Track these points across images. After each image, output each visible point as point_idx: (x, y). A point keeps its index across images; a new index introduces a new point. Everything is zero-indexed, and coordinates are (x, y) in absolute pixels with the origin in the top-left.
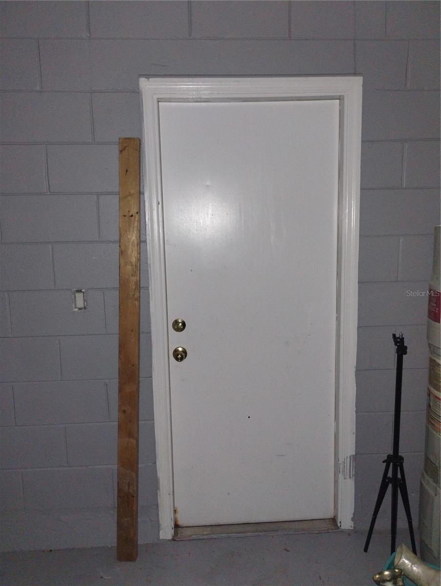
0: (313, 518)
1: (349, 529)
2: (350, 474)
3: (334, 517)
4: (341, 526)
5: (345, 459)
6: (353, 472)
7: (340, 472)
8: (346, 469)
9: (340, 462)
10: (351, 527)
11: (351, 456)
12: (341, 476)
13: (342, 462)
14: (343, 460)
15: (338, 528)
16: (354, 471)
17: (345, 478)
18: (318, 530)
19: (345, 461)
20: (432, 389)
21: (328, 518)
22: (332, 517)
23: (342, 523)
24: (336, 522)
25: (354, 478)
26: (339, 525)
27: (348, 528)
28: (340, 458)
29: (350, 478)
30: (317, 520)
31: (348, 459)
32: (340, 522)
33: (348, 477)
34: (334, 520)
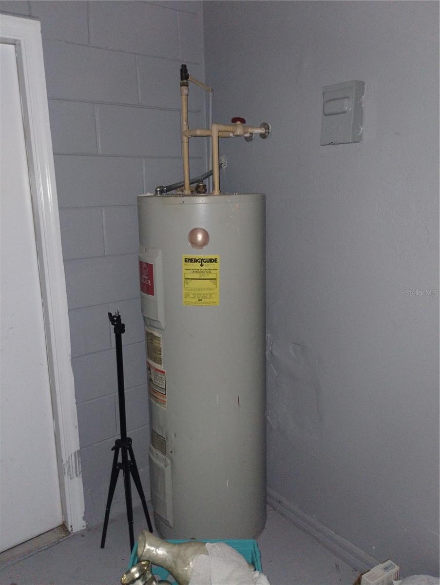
0: (40, 534)
1: (82, 530)
2: (76, 471)
3: (64, 522)
4: (72, 530)
5: (69, 458)
6: (79, 469)
7: (65, 473)
8: (71, 468)
9: (64, 462)
10: (83, 526)
11: (75, 453)
12: (66, 478)
13: (67, 462)
14: (68, 460)
15: (70, 533)
16: (80, 467)
17: (71, 478)
18: (47, 545)
19: (70, 460)
20: (152, 363)
21: (56, 526)
22: (61, 523)
23: (73, 527)
24: (66, 528)
25: (81, 475)
26: (70, 529)
27: (80, 529)
28: (63, 458)
29: (77, 475)
30: (44, 533)
31: (73, 456)
32: (71, 526)
33: (75, 475)
34: (63, 527)
